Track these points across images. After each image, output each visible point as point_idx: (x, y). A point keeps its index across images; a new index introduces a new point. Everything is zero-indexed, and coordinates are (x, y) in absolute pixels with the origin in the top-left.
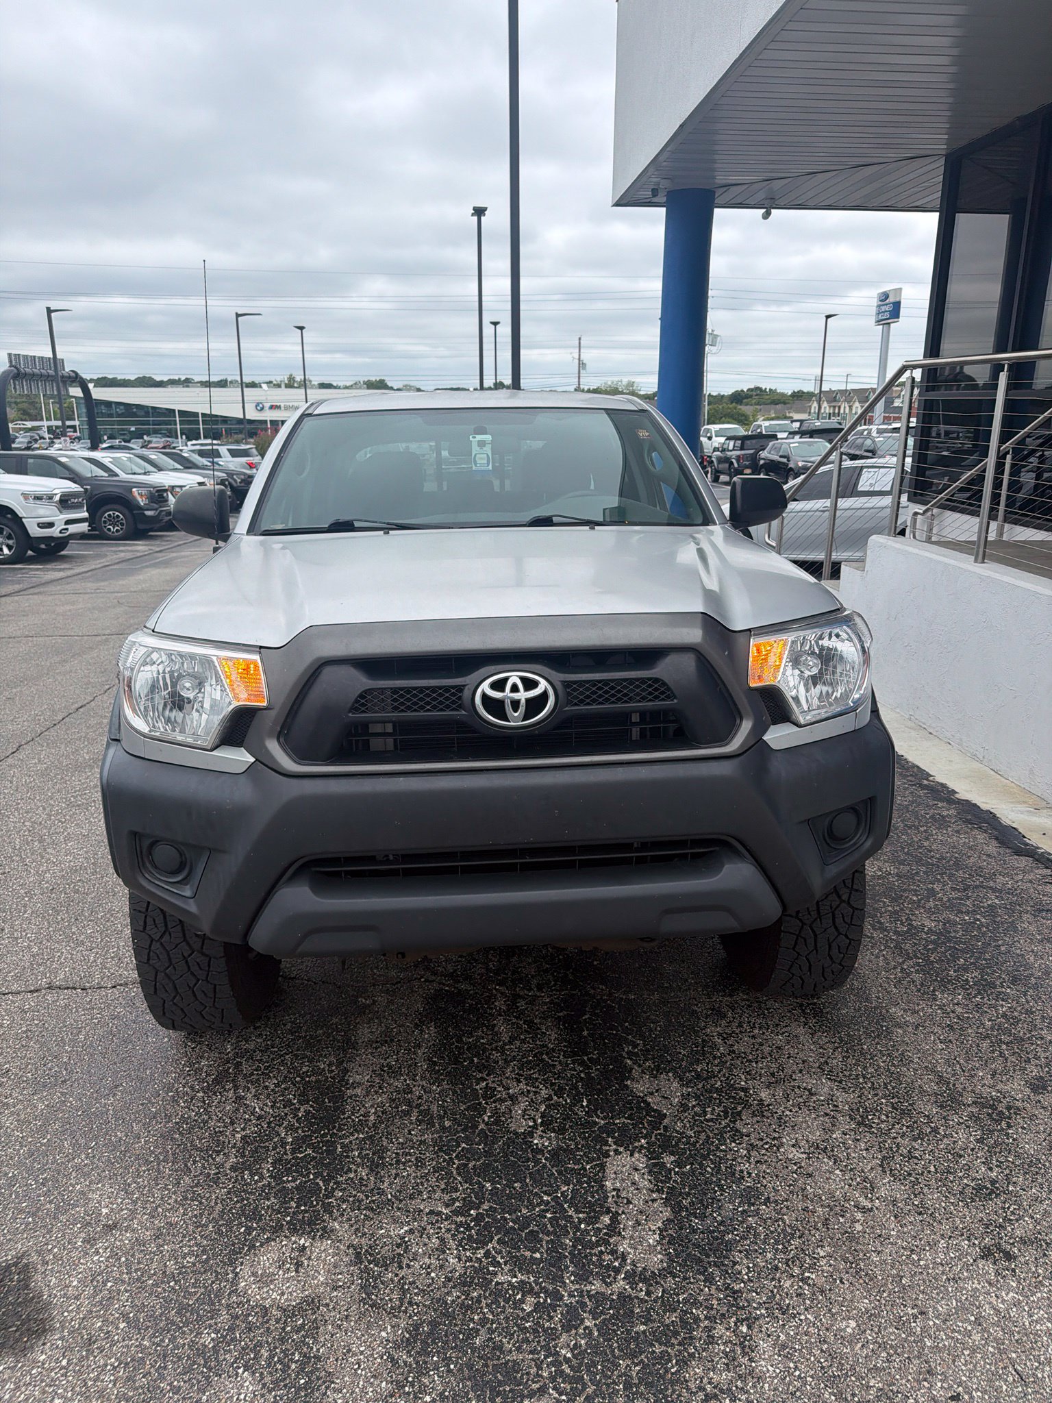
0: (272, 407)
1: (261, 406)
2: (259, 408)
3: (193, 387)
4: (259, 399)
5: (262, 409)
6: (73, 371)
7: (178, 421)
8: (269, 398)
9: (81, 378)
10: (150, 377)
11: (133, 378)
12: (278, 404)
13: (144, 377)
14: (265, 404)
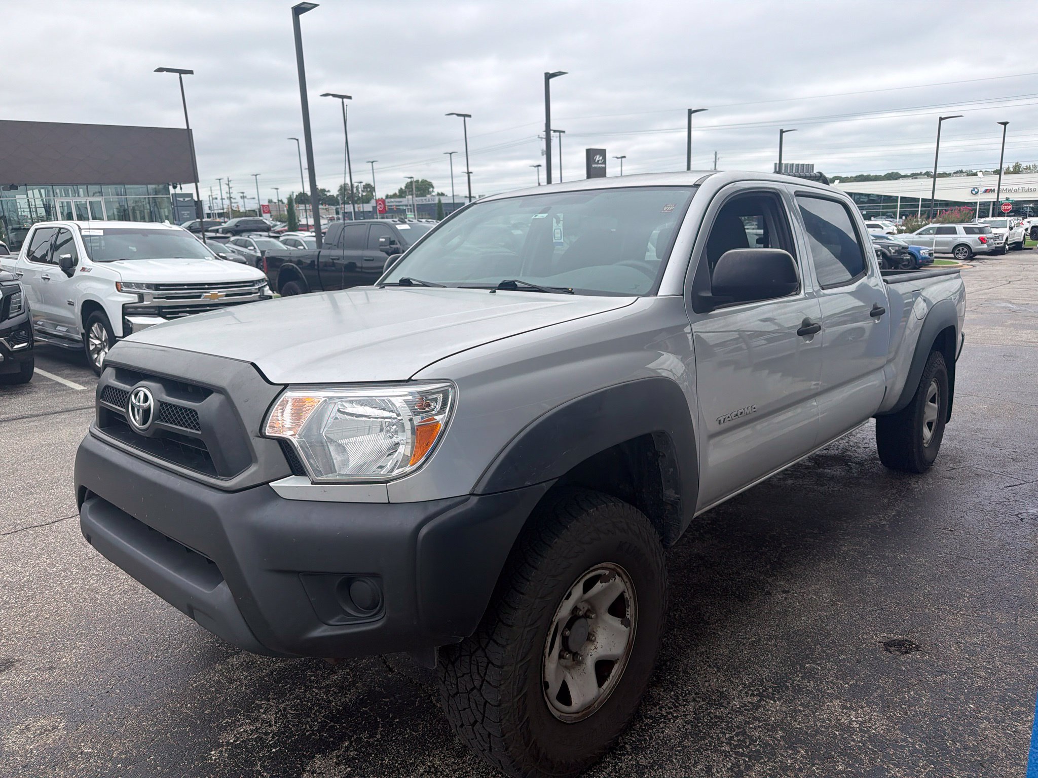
0: (986, 191)
1: (976, 190)
2: (974, 192)
3: (920, 178)
4: (974, 184)
5: (977, 193)
6: (819, 172)
7: (899, 206)
8: (982, 183)
9: (825, 177)
10: (897, 173)
11: (883, 174)
12: (993, 188)
13: (893, 173)
14: (979, 189)
